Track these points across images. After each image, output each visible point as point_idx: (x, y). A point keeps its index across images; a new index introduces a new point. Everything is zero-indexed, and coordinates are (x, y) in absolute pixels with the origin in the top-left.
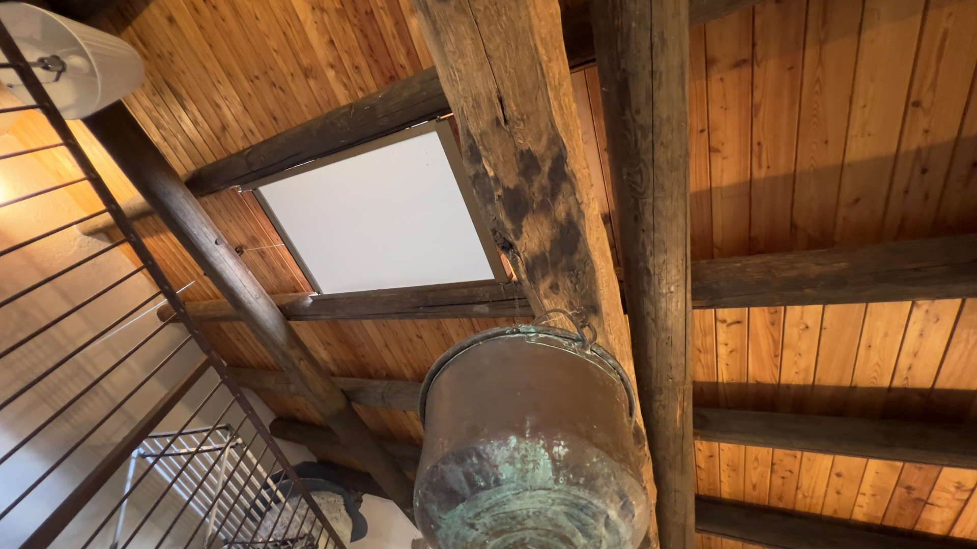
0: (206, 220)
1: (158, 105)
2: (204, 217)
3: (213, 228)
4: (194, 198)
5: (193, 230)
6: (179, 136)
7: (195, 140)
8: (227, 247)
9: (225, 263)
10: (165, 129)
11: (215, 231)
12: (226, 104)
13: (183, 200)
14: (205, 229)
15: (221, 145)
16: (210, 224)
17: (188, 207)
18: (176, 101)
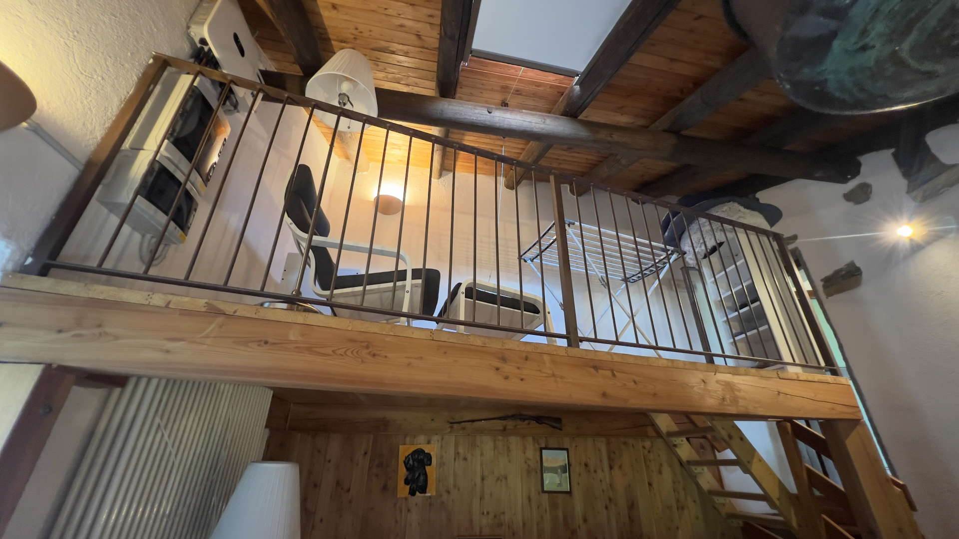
0: (471, 105)
1: (385, 69)
2: (468, 105)
3: (479, 106)
4: (452, 100)
5: (472, 118)
6: (409, 74)
7: (417, 66)
8: (497, 109)
9: (506, 119)
10: (402, 79)
11: (482, 107)
12: (403, 18)
13: (450, 107)
14: (476, 111)
15: (428, 49)
16: (475, 106)
17: (457, 108)
18: (387, 54)
